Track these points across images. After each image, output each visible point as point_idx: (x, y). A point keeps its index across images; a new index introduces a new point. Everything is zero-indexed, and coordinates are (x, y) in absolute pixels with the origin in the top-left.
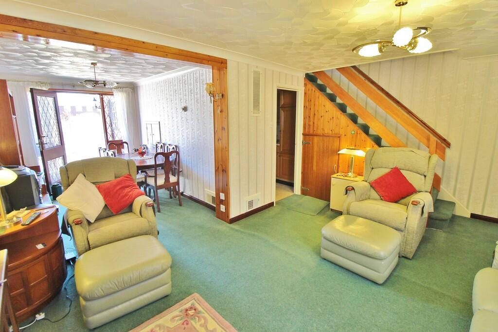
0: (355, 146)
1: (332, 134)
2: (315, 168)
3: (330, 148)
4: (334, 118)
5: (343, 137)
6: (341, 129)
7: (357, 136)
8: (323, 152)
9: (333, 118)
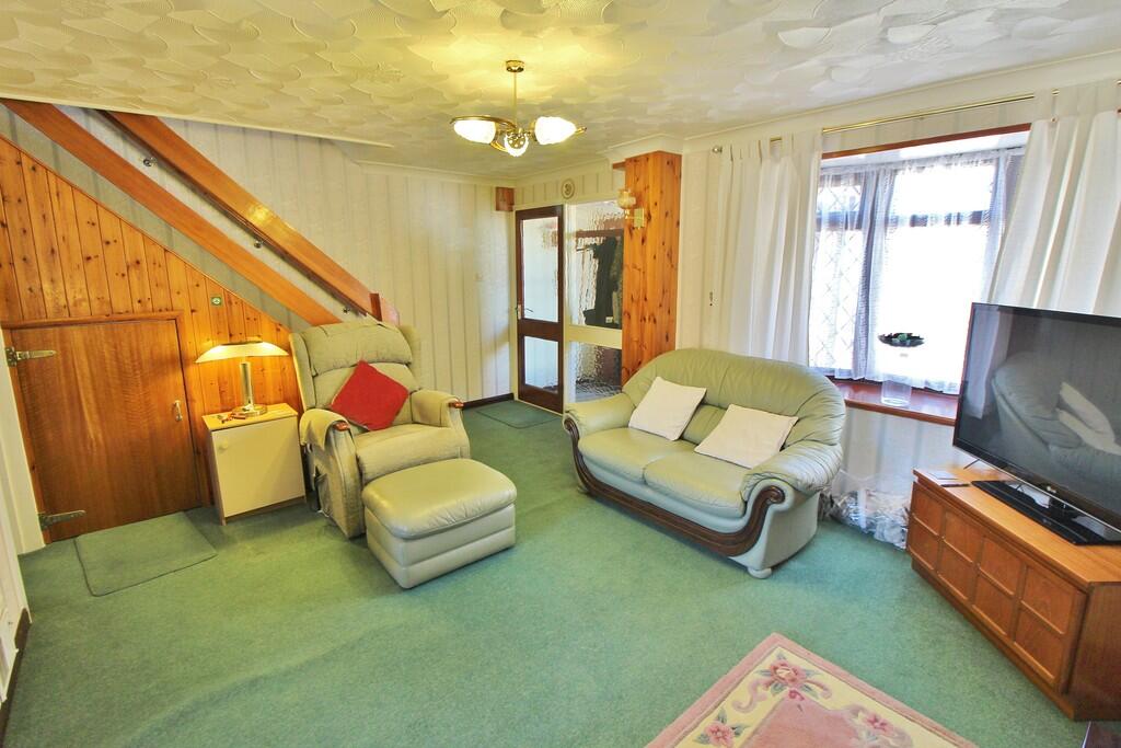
0: (231, 335)
1: (144, 312)
2: (93, 430)
3: (145, 355)
4: (144, 264)
5: (187, 318)
6: (174, 295)
7: (230, 311)
8: (122, 373)
9: (138, 262)
